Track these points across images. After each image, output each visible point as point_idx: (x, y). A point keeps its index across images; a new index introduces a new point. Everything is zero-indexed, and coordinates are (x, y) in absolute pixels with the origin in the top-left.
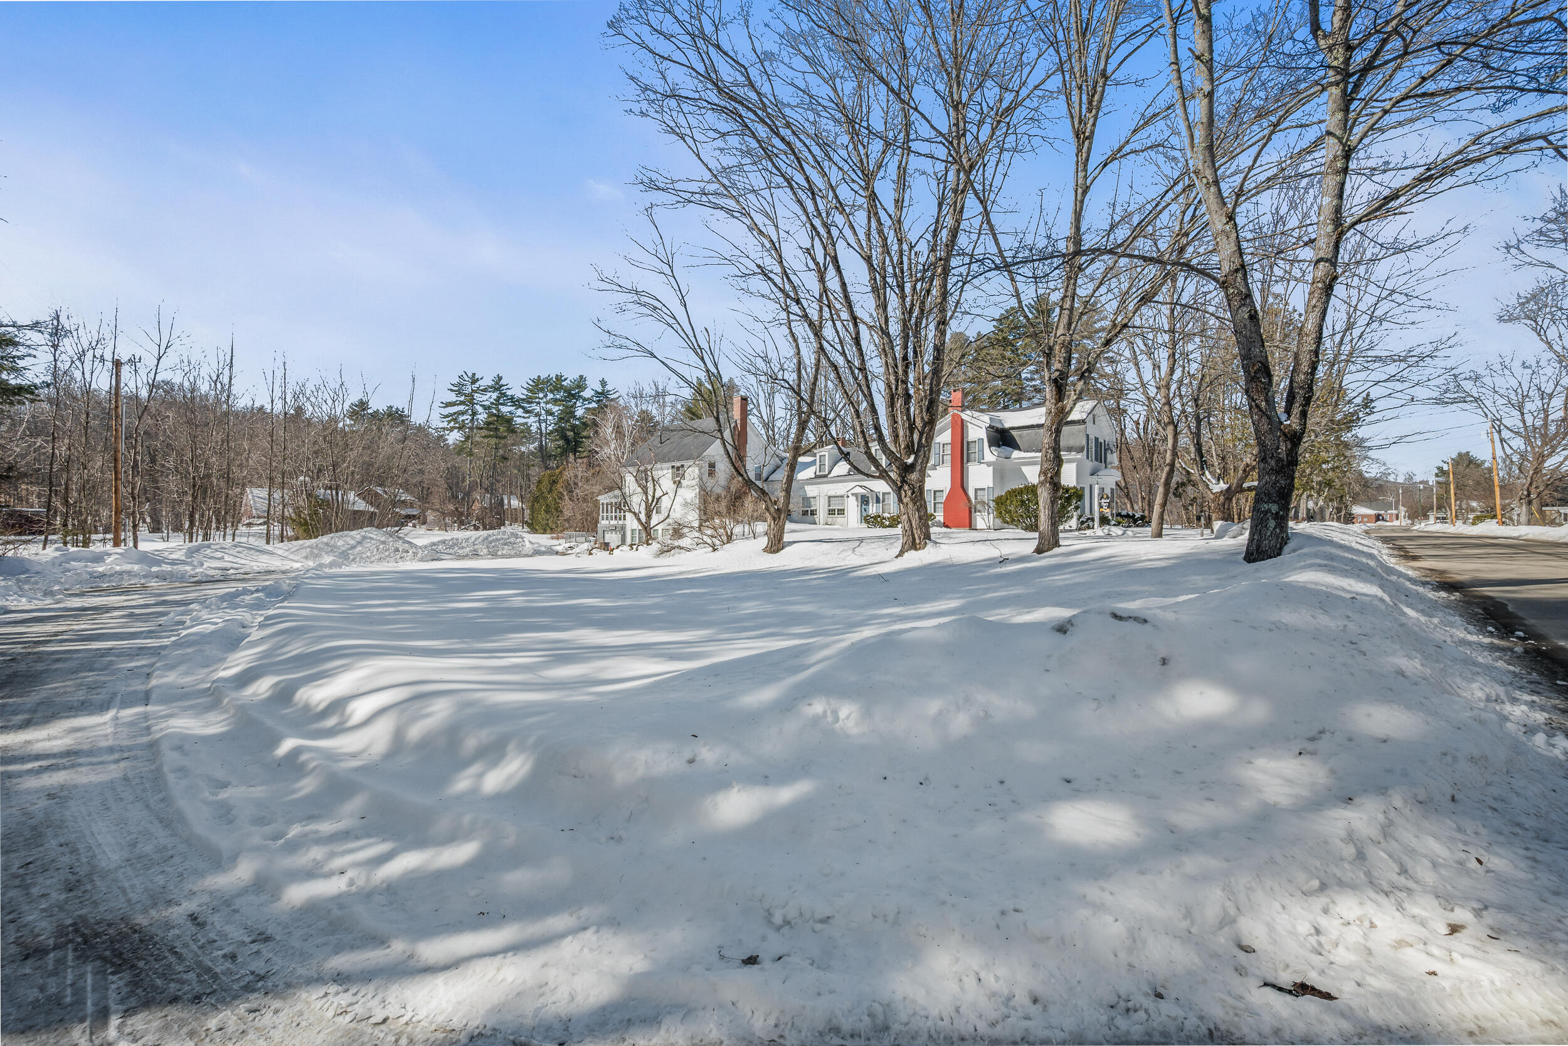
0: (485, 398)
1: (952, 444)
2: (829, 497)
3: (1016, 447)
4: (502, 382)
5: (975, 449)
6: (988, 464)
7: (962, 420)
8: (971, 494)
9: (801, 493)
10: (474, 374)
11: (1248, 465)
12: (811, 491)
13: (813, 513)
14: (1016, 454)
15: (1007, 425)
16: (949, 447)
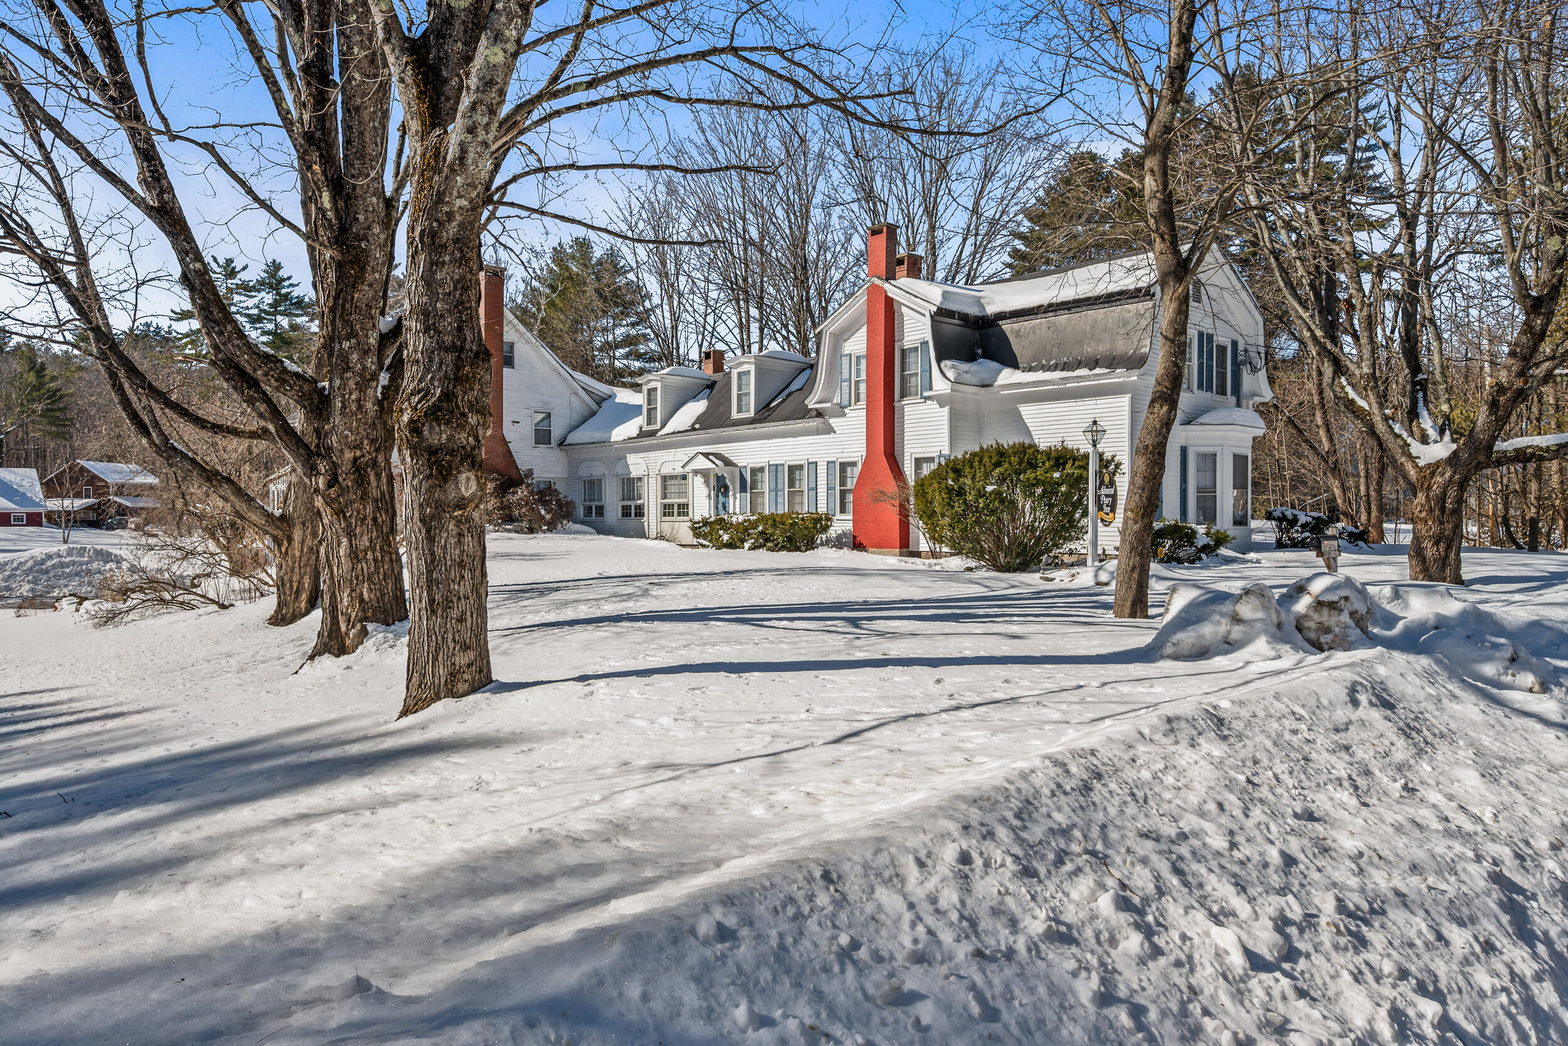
0: (251, 303)
1: (870, 356)
2: (665, 479)
3: (1012, 362)
4: (282, 273)
5: (915, 366)
6: (941, 401)
7: (889, 302)
8: (909, 469)
9: (619, 470)
10: (229, 261)
11: (1500, 389)
12: (636, 464)
13: (640, 512)
14: (1007, 376)
15: (991, 310)
16: (863, 362)
